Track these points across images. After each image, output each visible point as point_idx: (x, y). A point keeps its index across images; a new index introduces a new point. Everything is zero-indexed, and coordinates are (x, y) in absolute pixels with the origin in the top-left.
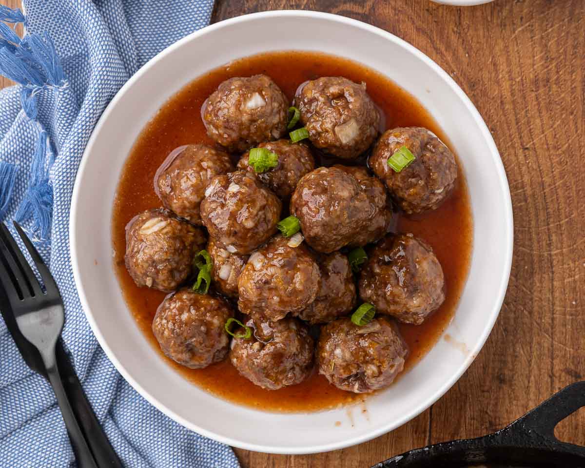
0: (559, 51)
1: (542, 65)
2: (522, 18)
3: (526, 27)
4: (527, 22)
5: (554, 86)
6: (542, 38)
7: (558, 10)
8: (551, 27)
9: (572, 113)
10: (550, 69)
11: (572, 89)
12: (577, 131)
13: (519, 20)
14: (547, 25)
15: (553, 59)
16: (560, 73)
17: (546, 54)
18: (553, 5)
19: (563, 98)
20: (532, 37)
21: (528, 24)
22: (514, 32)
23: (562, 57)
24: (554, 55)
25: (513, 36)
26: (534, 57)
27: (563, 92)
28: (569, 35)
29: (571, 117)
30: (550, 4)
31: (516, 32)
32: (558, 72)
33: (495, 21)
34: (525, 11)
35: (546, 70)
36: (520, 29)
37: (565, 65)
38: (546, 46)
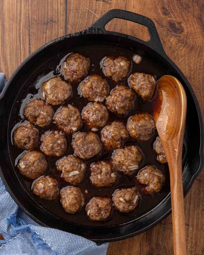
0: (194, 67)
1: (189, 72)
2: (181, 56)
3: (183, 59)
4: (183, 57)
5: (193, 80)
6: (188, 63)
7: (194, 53)
8: (192, 59)
9: (199, 89)
10: (191, 74)
11: (199, 81)
12: (200, 95)
13: (181, 57)
14: (190, 58)
15: (192, 70)
16: (195, 75)
17: (190, 68)
18: (192, 51)
19: (196, 84)
20: (185, 63)
21: (184, 58)
22: (179, 61)
23: (195, 70)
24: (192, 69)
25: (178, 62)
26: (186, 69)
27: (196, 82)
28: (198, 62)
29: (199, 91)
30: (191, 51)
31: (180, 61)
32: (194, 75)
33: (172, 57)
34: (183, 53)
35: (190, 74)
36: (181, 60)
37: (197, 73)
38: (190, 66)
